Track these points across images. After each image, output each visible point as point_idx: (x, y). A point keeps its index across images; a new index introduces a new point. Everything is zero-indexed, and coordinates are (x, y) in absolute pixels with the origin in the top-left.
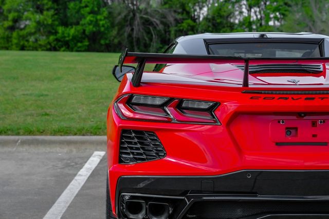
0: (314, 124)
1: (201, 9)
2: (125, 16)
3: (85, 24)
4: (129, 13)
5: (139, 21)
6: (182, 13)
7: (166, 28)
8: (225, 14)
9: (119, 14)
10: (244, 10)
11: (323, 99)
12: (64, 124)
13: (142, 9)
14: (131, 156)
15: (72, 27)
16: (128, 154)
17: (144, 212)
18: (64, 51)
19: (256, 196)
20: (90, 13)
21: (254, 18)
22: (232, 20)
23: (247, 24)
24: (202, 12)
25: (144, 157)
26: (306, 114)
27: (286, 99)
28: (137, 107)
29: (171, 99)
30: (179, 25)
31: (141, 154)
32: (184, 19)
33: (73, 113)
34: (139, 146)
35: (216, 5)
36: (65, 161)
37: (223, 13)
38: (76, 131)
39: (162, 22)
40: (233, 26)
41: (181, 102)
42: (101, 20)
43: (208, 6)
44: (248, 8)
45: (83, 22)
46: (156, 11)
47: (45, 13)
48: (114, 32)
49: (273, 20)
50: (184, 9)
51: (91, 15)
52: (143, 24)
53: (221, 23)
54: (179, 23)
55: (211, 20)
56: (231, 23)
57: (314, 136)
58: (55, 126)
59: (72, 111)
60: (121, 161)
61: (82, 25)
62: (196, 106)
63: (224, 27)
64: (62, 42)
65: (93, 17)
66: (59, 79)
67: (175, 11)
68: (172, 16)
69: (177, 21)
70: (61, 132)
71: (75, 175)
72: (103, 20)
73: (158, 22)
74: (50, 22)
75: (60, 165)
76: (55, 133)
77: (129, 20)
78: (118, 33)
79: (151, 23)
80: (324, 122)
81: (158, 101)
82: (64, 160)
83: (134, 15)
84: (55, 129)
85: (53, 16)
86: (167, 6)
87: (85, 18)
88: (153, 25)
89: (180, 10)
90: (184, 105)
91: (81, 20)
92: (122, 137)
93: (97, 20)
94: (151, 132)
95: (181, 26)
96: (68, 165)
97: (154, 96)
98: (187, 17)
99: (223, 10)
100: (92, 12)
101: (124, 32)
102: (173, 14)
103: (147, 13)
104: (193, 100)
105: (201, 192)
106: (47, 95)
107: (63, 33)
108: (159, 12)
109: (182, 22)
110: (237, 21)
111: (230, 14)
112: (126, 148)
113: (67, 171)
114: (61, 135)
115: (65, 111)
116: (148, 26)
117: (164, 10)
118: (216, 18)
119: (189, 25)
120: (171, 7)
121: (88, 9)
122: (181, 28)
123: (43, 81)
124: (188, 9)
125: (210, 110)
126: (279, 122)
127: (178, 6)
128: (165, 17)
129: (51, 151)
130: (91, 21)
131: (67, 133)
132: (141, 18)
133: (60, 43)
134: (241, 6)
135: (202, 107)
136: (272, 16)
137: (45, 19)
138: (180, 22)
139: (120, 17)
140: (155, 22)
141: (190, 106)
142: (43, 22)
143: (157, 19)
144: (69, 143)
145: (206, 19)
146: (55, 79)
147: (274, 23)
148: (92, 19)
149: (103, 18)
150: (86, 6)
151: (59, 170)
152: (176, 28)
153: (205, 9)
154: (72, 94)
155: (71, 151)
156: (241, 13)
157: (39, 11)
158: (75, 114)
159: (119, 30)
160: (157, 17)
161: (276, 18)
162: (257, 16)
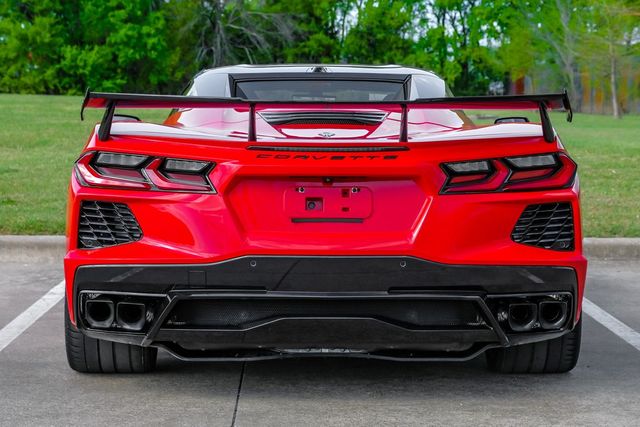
0: (345, 192)
1: (345, 13)
2: (196, 27)
3: (116, 43)
4: (204, 19)
5: (223, 36)
6: (308, 22)
7: (277, 49)
8: (393, 23)
9: (184, 22)
10: (430, 16)
11: (356, 158)
12: (37, 217)
13: (230, 12)
14: (95, 238)
15: (92, 49)
16: (91, 235)
17: (112, 318)
18: (74, 94)
19: (265, 293)
20: (126, 21)
21: (449, 31)
22: (407, 36)
23: (435, 44)
24: (348, 18)
25: (113, 239)
26: (334, 179)
27: (306, 157)
28: (104, 169)
29: (150, 158)
30: (302, 44)
31: (108, 235)
32: (311, 33)
33: (56, 200)
34: (109, 231)
35: (376, 5)
36: (33, 275)
37: (387, 22)
38: (55, 227)
39: (269, 39)
40: (408, 47)
41: (164, 161)
42: (149, 35)
43: (359, 7)
44: (437, 12)
45: (112, 38)
46: (256, 16)
47: (38, 20)
48: (174, 58)
49: (486, 35)
50: (311, 14)
51: (129, 25)
52: (232, 41)
53: (384, 41)
54: (302, 41)
55: (365, 35)
56: (405, 41)
57: (345, 209)
58: (21, 220)
59: (55, 196)
60: (80, 245)
61: (111, 45)
62: (184, 168)
63: (391, 49)
64: (70, 76)
65: (133, 29)
66: (45, 143)
67: (294, 18)
68: (288, 27)
69: (298, 37)
70: (30, 229)
71: (44, 293)
72: (154, 36)
73: (261, 38)
74: (47, 38)
75: (23, 279)
76: (20, 230)
77: (203, 33)
78: (181, 60)
79: (247, 41)
80: (359, 190)
81: (135, 161)
82: (31, 273)
83: (214, 24)
84: (21, 225)
85: (52, 26)
86: (278, 7)
87: (116, 31)
88: (251, 43)
89: (303, 16)
90: (168, 166)
91: (109, 35)
92: (82, 211)
93: (140, 36)
94: (123, 204)
95: (305, 46)
96: (36, 280)
97: (128, 154)
98: (316, 29)
99: (389, 16)
100: (131, 19)
101: (194, 58)
102: (290, 23)
103: (238, 21)
104: (182, 159)
105: (188, 286)
106: (17, 171)
107: (74, 59)
108: (262, 18)
109: (308, 39)
110: (416, 38)
111: (403, 24)
112: (87, 227)
113: (32, 287)
114: (30, 234)
115: (44, 196)
116: (242, 47)
117: (273, 14)
118: (375, 30)
119: (321, 44)
120: (285, 9)
121: (122, 13)
122: (306, 50)
123: (15, 147)
124: (318, 12)
125: (203, 173)
126: (297, 190)
127: (299, 7)
128: (275, 29)
129: (12, 260)
130: (129, 37)
131: (41, 231)
132: (228, 30)
133: (66, 80)
134: (424, 7)
135: (194, 169)
136: (484, 28)
137: (38, 33)
138: (303, 37)
139: (185, 28)
140: (254, 37)
141: (177, 168)
142: (34, 39)
143: (259, 32)
144: (42, 247)
145: (355, 32)
146: (37, 145)
147: (489, 41)
148: (130, 33)
149: (153, 32)
150: (120, 7)
151: (19, 287)
152: (296, 50)
153: (354, 13)
154: (60, 169)
155: (47, 260)
156: (424, 21)
157: (24, 16)
158: (60, 202)
159: (184, 54)
160: (258, 27)
161: (492, 33)
162: (454, 27)
